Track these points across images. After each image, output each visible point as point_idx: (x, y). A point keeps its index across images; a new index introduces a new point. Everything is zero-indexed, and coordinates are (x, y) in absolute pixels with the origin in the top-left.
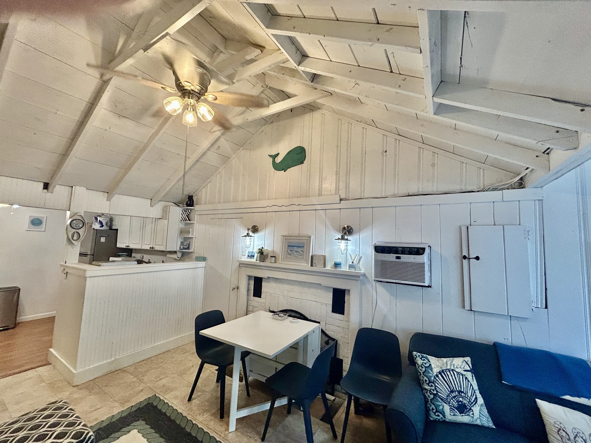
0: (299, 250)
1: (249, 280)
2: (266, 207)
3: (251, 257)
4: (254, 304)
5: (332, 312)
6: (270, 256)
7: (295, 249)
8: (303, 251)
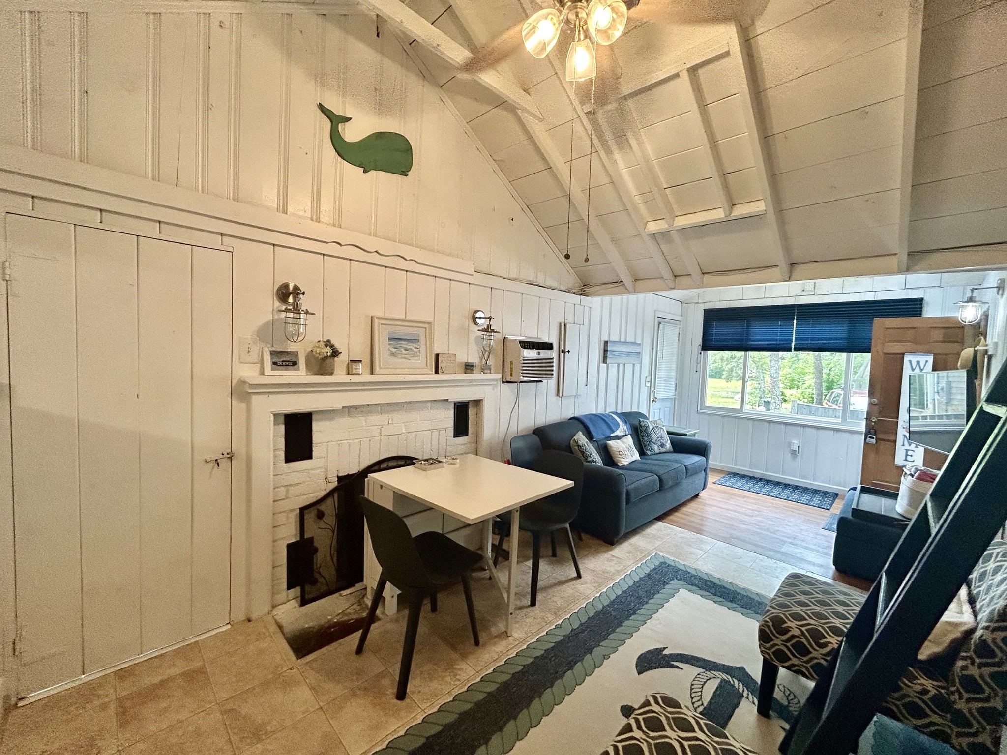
0: (411, 347)
1: (274, 424)
2: (327, 243)
3: (288, 365)
4: (293, 478)
5: (455, 437)
6: (351, 361)
7: (404, 344)
8: (418, 349)
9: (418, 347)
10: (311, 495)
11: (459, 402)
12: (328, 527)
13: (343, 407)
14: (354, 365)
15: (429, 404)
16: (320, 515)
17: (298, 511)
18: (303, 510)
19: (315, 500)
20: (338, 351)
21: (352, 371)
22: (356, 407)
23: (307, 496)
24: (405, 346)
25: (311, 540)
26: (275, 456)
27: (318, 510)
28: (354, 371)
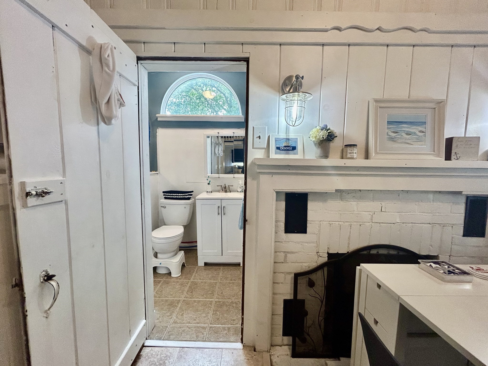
1: (277, 200)
2: (326, 31)
3: (288, 150)
4: (290, 247)
5: (464, 236)
6: (345, 146)
7: (406, 128)
8: (423, 132)
9: (423, 130)
10: (304, 264)
11: (474, 196)
12: (318, 296)
13: (336, 190)
14: (349, 150)
15: (431, 196)
16: (311, 284)
17: (293, 275)
18: (297, 276)
19: (307, 269)
20: (334, 135)
21: (346, 155)
22: (348, 192)
23: (301, 264)
24: (407, 129)
25: (303, 301)
26: (276, 226)
27: (309, 279)
28: (349, 156)
